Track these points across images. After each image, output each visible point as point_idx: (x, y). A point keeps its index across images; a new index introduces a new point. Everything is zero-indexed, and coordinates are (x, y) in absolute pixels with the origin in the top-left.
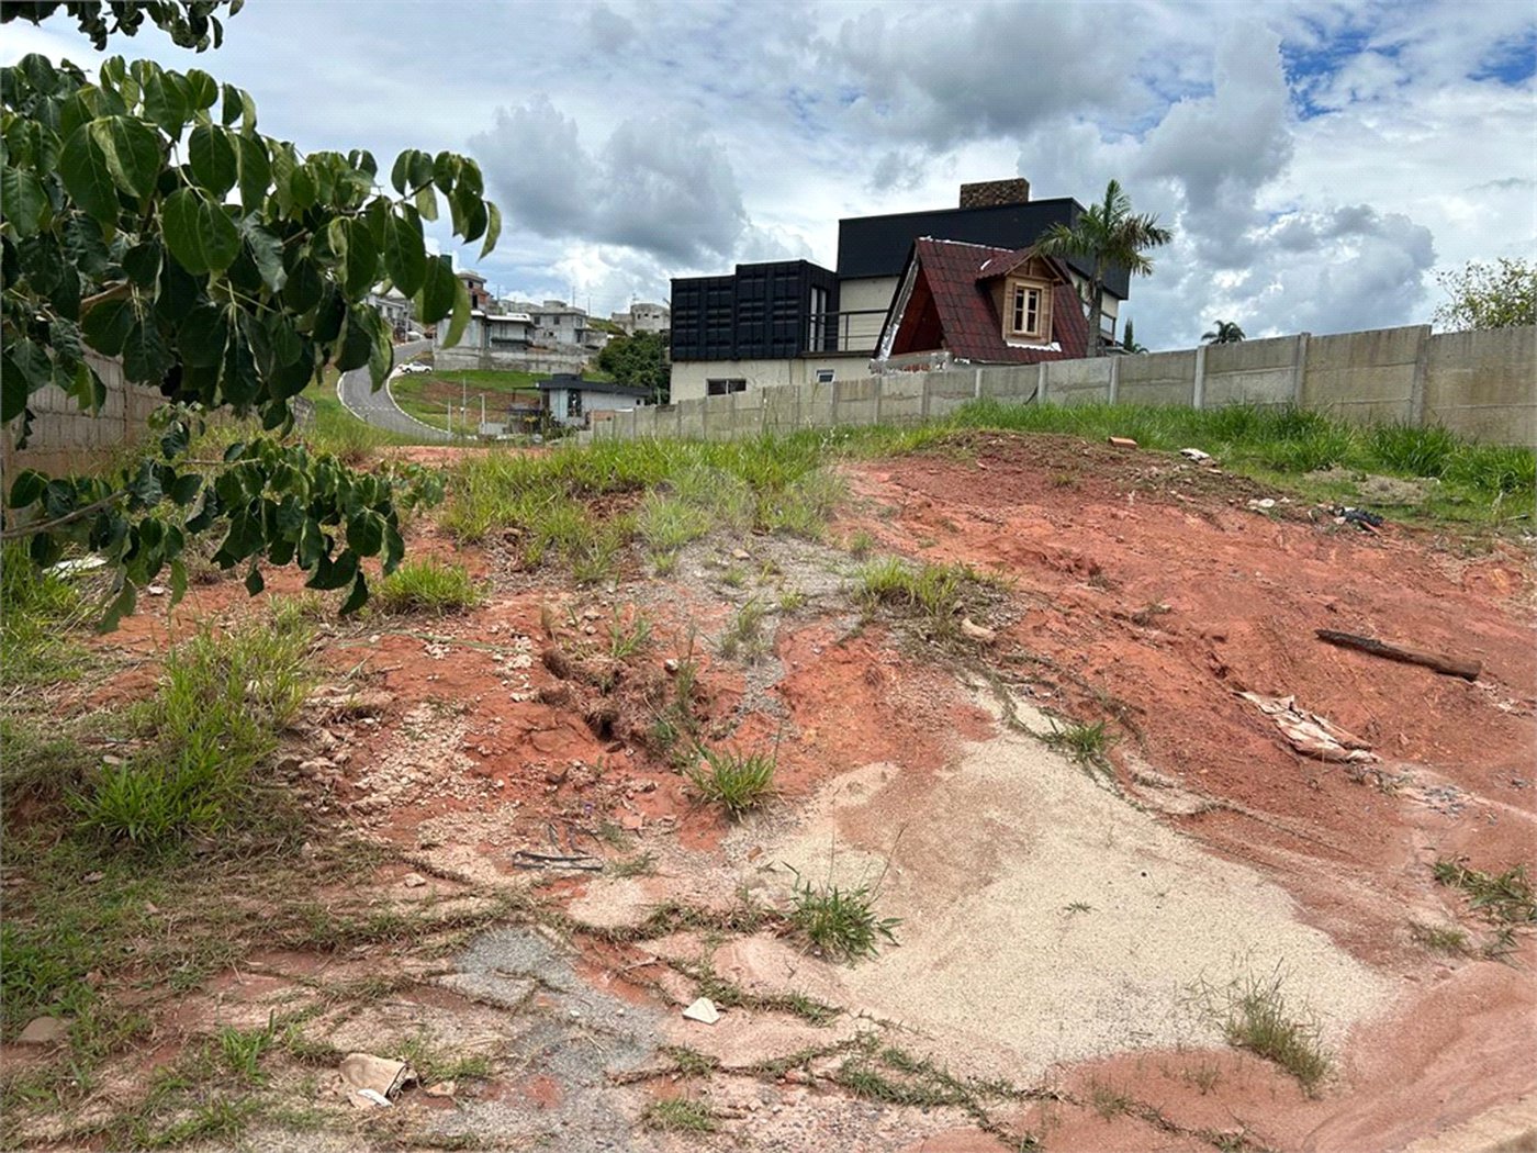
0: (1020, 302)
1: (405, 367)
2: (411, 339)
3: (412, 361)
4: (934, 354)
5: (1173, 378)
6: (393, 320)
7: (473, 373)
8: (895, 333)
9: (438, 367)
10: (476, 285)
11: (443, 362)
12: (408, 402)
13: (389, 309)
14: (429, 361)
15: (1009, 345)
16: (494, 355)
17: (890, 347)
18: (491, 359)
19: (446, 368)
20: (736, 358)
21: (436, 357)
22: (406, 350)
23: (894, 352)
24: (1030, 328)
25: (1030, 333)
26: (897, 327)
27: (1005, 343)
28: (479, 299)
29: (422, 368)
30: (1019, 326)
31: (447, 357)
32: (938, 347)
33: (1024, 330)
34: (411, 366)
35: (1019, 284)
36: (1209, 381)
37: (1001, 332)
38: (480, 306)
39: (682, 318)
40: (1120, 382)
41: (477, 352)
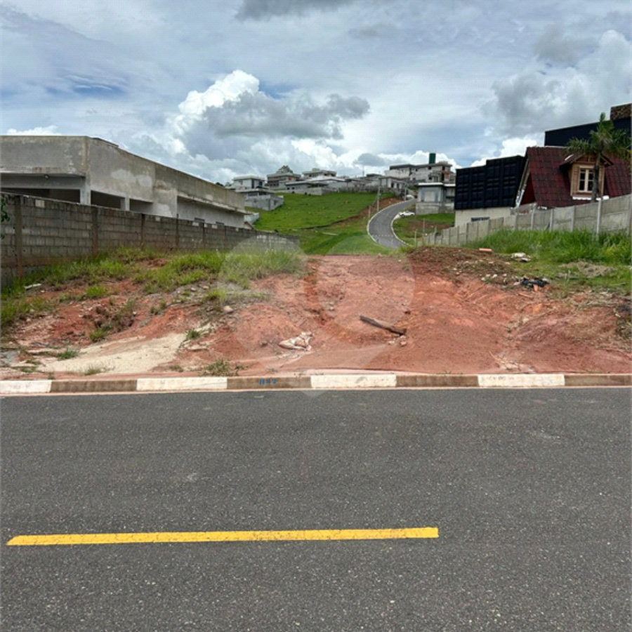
0: (583, 176)
1: (401, 214)
2: (407, 199)
3: (405, 210)
4: (530, 205)
5: (592, 217)
6: (399, 190)
7: (435, 215)
8: (522, 194)
9: (418, 213)
10: (446, 170)
11: (420, 210)
12: (400, 231)
13: (398, 185)
14: (413, 210)
15: (574, 198)
16: (447, 205)
17: (520, 201)
18: (446, 208)
19: (422, 213)
20: (485, 207)
21: (417, 208)
22: (403, 205)
23: (522, 203)
24: (590, 189)
25: (590, 192)
26: (523, 191)
27: (571, 198)
28: (445, 176)
29: (410, 214)
30: (582, 187)
31: (422, 208)
32: (533, 201)
33: (586, 190)
34: (405, 214)
35: (581, 167)
36: (603, 218)
37: (569, 191)
38: (446, 180)
39: (460, 188)
40: (576, 218)
41: (438, 204)
